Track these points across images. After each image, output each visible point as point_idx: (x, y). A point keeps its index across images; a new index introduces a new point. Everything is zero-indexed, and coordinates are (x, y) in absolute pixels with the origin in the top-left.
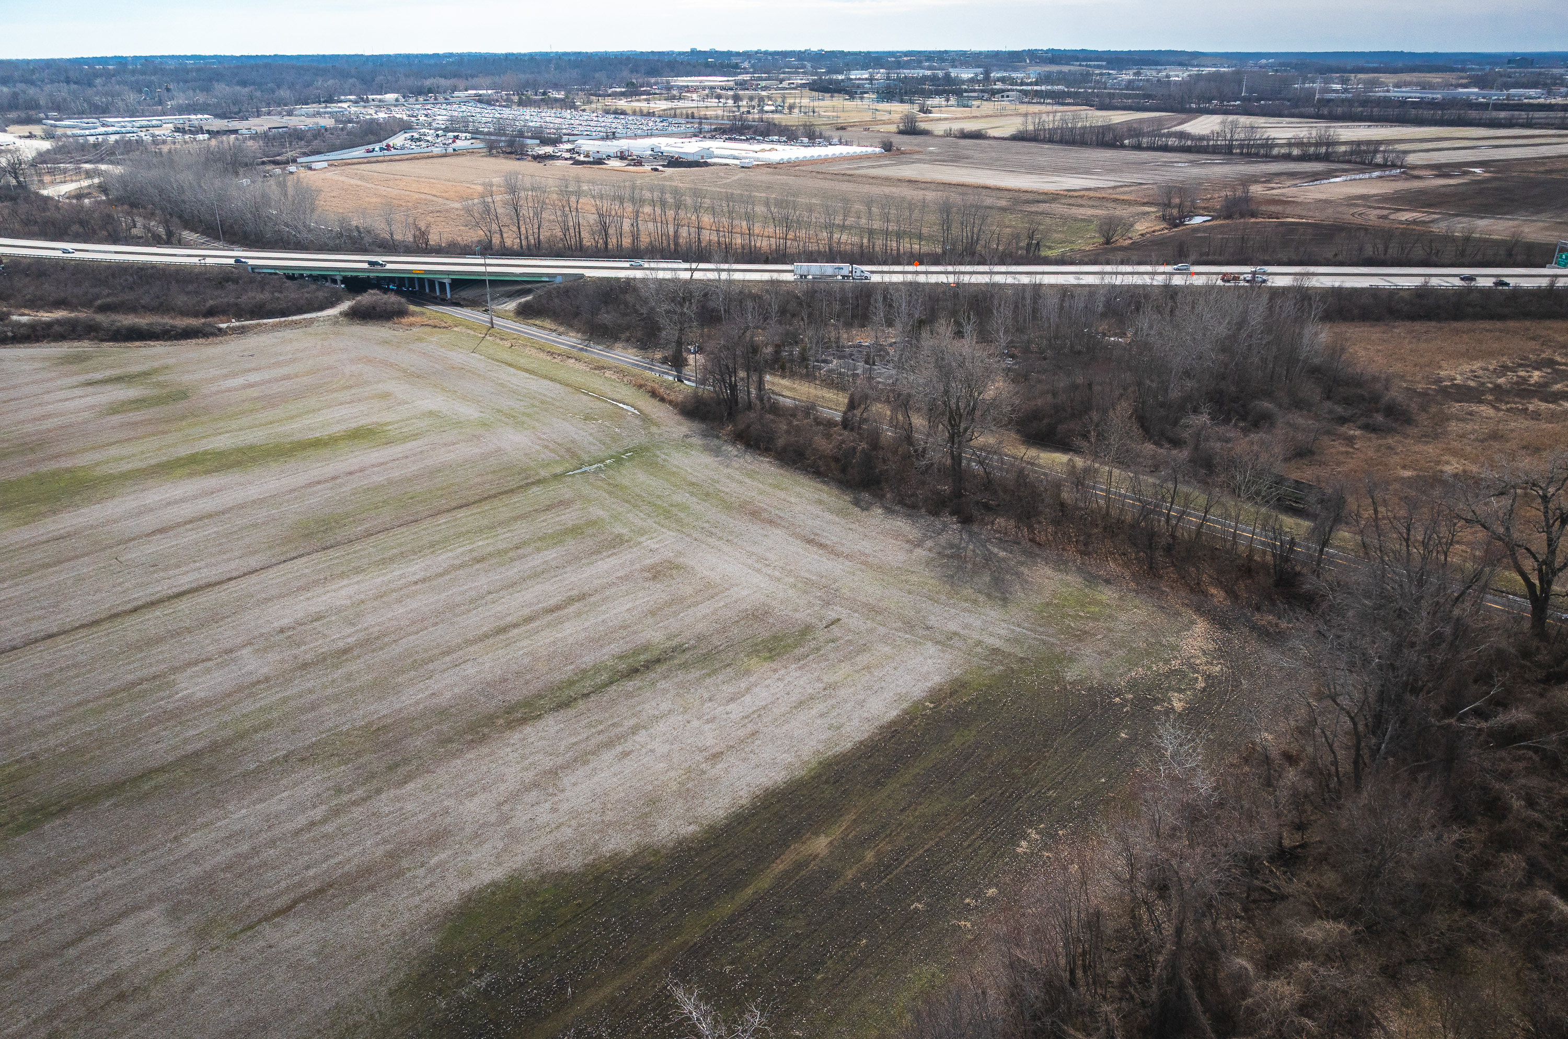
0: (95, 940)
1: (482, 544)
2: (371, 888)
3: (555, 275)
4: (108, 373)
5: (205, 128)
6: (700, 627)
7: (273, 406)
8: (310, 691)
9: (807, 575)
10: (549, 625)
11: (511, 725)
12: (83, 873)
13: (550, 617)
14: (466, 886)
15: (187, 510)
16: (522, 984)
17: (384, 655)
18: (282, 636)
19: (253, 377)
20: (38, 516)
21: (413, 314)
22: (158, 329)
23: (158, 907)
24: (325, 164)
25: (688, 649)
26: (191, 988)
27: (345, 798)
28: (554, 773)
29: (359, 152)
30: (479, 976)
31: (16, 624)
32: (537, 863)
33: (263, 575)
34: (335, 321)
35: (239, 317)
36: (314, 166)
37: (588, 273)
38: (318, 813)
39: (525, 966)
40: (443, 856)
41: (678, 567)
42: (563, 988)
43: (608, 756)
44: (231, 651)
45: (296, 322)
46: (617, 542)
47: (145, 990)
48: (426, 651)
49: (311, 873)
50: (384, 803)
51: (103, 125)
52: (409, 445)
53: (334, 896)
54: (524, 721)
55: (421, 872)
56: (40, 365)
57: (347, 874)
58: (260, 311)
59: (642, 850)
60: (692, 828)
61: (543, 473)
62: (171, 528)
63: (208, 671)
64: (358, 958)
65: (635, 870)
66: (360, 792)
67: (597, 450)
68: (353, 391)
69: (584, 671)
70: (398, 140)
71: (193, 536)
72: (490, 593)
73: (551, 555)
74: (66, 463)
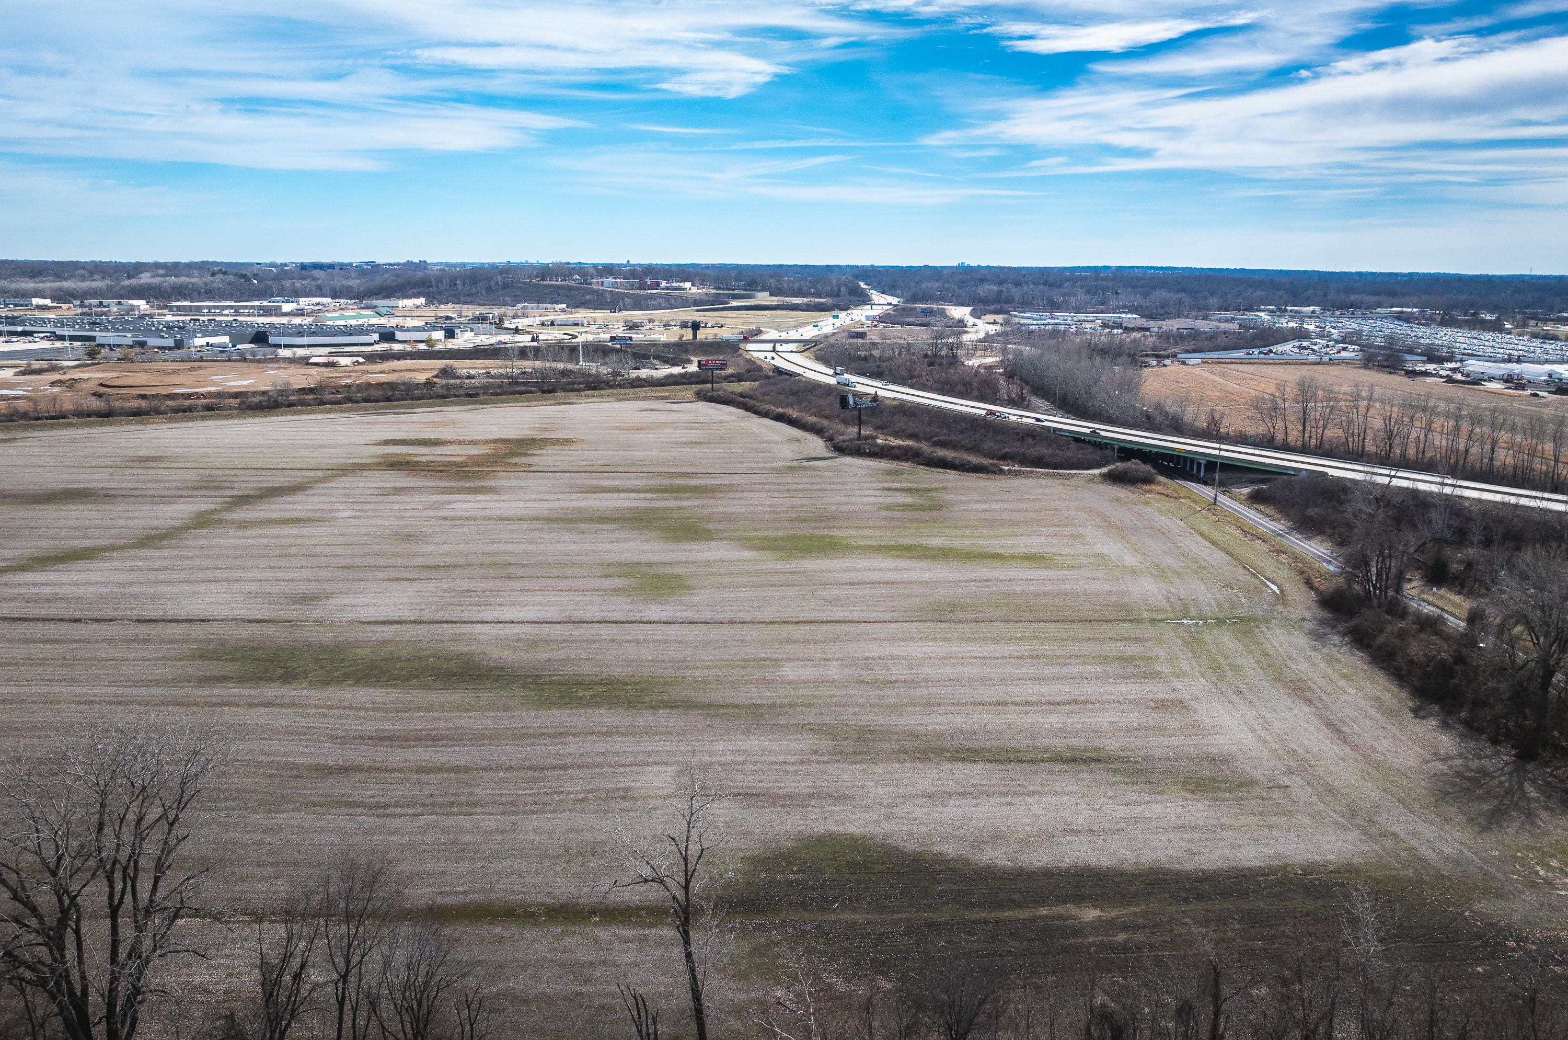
0: (635, 769)
1: (1047, 648)
2: (784, 806)
3: (1301, 470)
4: (908, 485)
5: (1124, 325)
6: (1158, 752)
7: (991, 527)
8: (851, 696)
9: (1296, 747)
10: (1039, 712)
11: (951, 759)
12: (657, 738)
13: (1047, 707)
14: (834, 829)
15: (875, 576)
16: (814, 888)
17: (912, 692)
18: (864, 662)
19: (995, 506)
20: (790, 558)
21: (1159, 483)
22: (957, 462)
23: (675, 767)
24: (1199, 361)
25: (1131, 761)
26: (655, 809)
27: (815, 757)
28: (949, 795)
29: (1240, 354)
30: (795, 873)
31: (732, 611)
32: (889, 836)
33: (887, 625)
34: (1092, 479)
35: (1022, 463)
36: (1187, 361)
37: (1331, 472)
38: (791, 759)
39: (824, 881)
40: (838, 808)
41: (1184, 707)
42: (834, 902)
43: (995, 800)
44: (827, 660)
45: (1060, 475)
46: (1156, 676)
47: (637, 800)
48: (943, 698)
49: (760, 785)
50: (831, 769)
51: (1052, 318)
52: (1061, 573)
53: (761, 801)
54: (963, 760)
55: (817, 810)
56: (870, 472)
57: (778, 794)
58: (1038, 462)
59: (960, 859)
60: (1010, 864)
61: (1145, 616)
62: (857, 584)
63: (805, 666)
64: (743, 834)
65: (943, 867)
66: (825, 758)
67: (1206, 610)
68: (1057, 529)
69: (1037, 747)
70: (1288, 348)
71: (867, 592)
72: (1020, 679)
73: (1089, 669)
74: (833, 533)
